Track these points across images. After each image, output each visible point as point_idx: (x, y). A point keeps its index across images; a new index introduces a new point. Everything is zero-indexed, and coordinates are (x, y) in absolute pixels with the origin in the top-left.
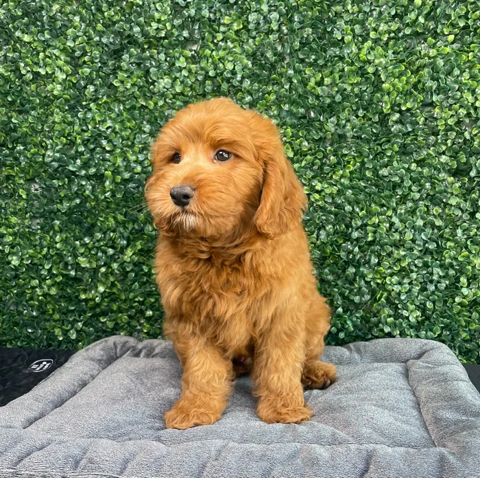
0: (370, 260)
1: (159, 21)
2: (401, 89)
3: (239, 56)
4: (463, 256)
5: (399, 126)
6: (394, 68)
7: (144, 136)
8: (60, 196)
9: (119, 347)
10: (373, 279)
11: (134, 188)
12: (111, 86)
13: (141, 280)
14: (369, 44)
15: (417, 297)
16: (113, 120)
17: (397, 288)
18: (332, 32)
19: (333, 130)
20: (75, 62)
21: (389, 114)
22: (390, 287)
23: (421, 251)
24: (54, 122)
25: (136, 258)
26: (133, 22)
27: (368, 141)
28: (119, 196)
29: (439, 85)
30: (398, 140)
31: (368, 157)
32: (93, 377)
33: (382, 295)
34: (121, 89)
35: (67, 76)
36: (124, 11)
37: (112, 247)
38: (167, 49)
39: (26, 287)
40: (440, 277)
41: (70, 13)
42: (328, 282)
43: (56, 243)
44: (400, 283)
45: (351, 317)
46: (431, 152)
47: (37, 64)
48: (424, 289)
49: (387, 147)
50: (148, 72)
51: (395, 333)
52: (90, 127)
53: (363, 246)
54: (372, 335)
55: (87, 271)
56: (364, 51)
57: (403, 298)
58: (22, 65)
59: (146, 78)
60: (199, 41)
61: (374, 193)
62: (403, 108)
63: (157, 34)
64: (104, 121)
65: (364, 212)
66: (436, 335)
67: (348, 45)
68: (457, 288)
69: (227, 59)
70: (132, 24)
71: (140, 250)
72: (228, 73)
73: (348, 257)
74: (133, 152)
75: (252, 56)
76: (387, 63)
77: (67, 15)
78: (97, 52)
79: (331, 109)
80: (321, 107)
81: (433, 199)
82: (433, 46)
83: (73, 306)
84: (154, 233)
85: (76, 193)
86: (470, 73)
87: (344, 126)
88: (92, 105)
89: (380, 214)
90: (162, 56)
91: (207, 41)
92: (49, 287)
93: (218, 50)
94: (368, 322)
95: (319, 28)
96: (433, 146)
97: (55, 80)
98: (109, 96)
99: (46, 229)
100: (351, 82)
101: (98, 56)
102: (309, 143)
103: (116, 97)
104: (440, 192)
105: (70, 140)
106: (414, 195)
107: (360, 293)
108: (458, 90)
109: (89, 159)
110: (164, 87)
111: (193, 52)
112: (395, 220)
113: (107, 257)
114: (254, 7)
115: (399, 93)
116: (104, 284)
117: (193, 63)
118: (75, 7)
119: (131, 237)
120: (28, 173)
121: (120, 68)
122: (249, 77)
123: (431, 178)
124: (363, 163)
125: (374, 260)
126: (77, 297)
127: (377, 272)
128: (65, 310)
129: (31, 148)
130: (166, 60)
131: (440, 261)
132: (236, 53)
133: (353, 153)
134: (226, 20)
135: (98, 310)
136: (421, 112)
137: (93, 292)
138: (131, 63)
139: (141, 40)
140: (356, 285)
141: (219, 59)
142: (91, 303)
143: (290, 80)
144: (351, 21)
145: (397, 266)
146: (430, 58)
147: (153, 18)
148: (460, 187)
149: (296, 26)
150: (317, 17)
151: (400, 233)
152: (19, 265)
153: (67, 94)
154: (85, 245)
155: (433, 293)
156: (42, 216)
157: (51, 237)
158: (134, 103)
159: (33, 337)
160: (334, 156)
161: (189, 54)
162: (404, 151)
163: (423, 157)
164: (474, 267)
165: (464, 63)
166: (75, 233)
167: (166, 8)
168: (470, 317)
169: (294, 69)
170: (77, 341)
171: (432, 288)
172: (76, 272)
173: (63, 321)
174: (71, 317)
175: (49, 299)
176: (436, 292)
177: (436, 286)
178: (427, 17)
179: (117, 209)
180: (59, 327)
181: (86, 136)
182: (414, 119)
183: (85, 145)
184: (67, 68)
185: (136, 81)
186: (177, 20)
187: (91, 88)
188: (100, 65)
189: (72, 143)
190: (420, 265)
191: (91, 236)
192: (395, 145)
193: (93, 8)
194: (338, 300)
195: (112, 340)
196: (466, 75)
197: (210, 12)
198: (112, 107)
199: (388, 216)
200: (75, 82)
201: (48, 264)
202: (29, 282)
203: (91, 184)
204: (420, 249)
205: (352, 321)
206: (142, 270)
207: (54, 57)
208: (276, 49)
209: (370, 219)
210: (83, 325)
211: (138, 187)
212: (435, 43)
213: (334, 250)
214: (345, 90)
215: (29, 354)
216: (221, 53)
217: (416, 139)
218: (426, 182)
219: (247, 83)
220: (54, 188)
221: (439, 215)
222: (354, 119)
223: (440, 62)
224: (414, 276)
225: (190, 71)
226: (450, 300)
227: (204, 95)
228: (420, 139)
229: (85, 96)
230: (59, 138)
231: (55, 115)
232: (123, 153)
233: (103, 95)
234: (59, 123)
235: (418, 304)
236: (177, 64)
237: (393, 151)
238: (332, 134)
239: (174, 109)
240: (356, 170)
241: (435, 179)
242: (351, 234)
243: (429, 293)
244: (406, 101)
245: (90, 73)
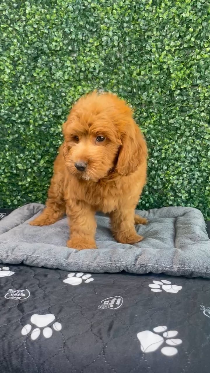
0: (163, 167)
1: (56, 41)
2: (181, 77)
3: (98, 60)
5: (180, 97)
6: (178, 66)
7: (49, 102)
8: (8, 133)
9: (36, 208)
10: (164, 177)
11: (44, 129)
12: (32, 76)
13: (48, 176)
14: (165, 52)
15: (186, 186)
16: (34, 94)
17: (176, 182)
18: (145, 47)
19: (145, 99)
20: (15, 64)
21: (175, 91)
22: (172, 181)
23: (189, 163)
24: (5, 95)
25: (45, 165)
26: (43, 42)
27: (164, 105)
28: (37, 133)
29: (201, 75)
30: (179, 104)
31: (163, 113)
32: (21, 223)
33: (168, 185)
34: (38, 78)
35: (11, 71)
36: (39, 36)
37: (34, 159)
38: (61, 56)
40: (198, 176)
41: (12, 38)
43: (7, 156)
44: (178, 180)
45: (153, 196)
46: (196, 111)
48: (190, 183)
49: (173, 108)
50: (51, 69)
51: (174, 205)
52: (22, 97)
53: (159, 160)
54: (163, 205)
55: (22, 171)
56: (162, 56)
57: (178, 186)
59: (50, 72)
60: (77, 52)
61: (166, 132)
62: (182, 87)
63: (56, 48)
64: (29, 94)
65: (161, 142)
66: (196, 206)
67: (154, 54)
68: (207, 182)
69: (91, 62)
70: (43, 43)
71: (48, 161)
72: (91, 69)
73: (152, 165)
74: (43, 110)
75: (104, 59)
76: (174, 63)
77: (10, 39)
78: (26, 58)
79: (144, 88)
80: (139, 87)
81: (197, 136)
82: (199, 54)
83: (15, 188)
84: (54, 152)
85: (16, 131)
87: (151, 97)
88: (23, 86)
89: (168, 143)
90: (58, 60)
91: (81, 52)
92: (4, 178)
93: (87, 56)
94: (161, 199)
95: (139, 44)
96: (198, 107)
97: (5, 73)
98: (31, 81)
99: (2, 150)
100: (155, 73)
101: (26, 60)
102: (133, 106)
103: (35, 82)
104: (200, 132)
105: (13, 104)
106: (187, 134)
107: (158, 184)
109: (22, 114)
110: (59, 77)
111: (74, 58)
112: (176, 147)
113: (31, 164)
114: (105, 34)
115: (180, 79)
116: (30, 177)
117: (74, 64)
118: (14, 34)
119: (43, 154)
121: (37, 66)
122: (103, 71)
123: (196, 125)
124: (161, 117)
125: (165, 168)
126: (17, 184)
127: (166, 173)
128: (11, 190)
130: (60, 62)
131: (199, 168)
132: (96, 58)
133: (156, 111)
134: (91, 40)
135: (27, 190)
136: (191, 90)
137: (25, 181)
138: (43, 64)
139: (48, 51)
140: (156, 180)
141: (87, 62)
142: (24, 187)
143: (123, 72)
144: (156, 40)
145: (176, 171)
146: (197, 60)
147: (53, 40)
149: (127, 43)
150: (138, 38)
151: (179, 153)
153: (11, 80)
154: (20, 158)
157: (4, 154)
158: (44, 85)
160: (146, 113)
161: (72, 59)
162: (182, 110)
163: (191, 114)
166: (16, 152)
167: (60, 35)
169: (125, 67)
170: (18, 205)
171: (194, 182)
172: (17, 171)
173: (11, 195)
174: (15, 193)
175: (4, 184)
176: (196, 184)
177: (196, 181)
178: (196, 38)
179: (36, 140)
180: (9, 199)
181: (21, 102)
182: (188, 93)
183: (20, 107)
184: (11, 67)
185: (45, 73)
186: (66, 41)
187: (23, 77)
188: (27, 65)
189: (14, 106)
190: (188, 170)
191: (24, 153)
192: (177, 107)
193: (23, 35)
194: (146, 187)
195: (32, 205)
197: (83, 36)
198: (33, 87)
199: (173, 145)
200: (14, 74)
201: (3, 167)
203: (23, 127)
204: (188, 162)
205: (153, 198)
206: (48, 171)
207: (4, 61)
208: (116, 56)
209: (164, 146)
210: (21, 197)
211: (46, 129)
212: (200, 52)
214: (152, 78)
216: (88, 58)
217: (188, 104)
218: (193, 127)
219: (102, 74)
220: (6, 129)
221: (199, 144)
222: (156, 93)
223: (202, 62)
224: (185, 175)
225: (72, 68)
226: (203, 188)
227: (80, 80)
228: (190, 104)
229: (20, 81)
230: (7, 103)
231: (5, 91)
232: (39, 111)
233: (29, 81)
234: (7, 95)
235: (187, 190)
236: (66, 64)
237: (176, 110)
238: (145, 101)
239: (64, 88)
240: (157, 120)
241: (198, 125)
242: (153, 154)
243: (193, 184)
244: (183, 84)
245: (22, 69)
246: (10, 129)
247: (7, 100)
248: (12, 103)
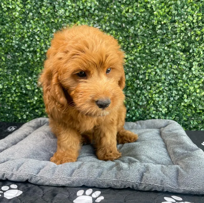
0: (146, 87)
2: (162, 14)
3: (93, 0)
4: (186, 86)
5: (161, 31)
6: (159, 5)
7: (53, 34)
8: (19, 60)
9: (42, 122)
10: (148, 95)
12: (39, 13)
15: (166, 103)
16: (40, 27)
17: (157, 99)
19: (132, 32)
20: (24, 3)
21: (156, 25)
22: (154, 99)
23: (168, 84)
24: (16, 28)
27: (147, 37)
28: (43, 60)
29: (178, 13)
30: (160, 37)
31: (147, 44)
32: (30, 133)
33: (151, 102)
34: (43, 14)
35: (21, 9)
39: (5, 97)
40: (176, 94)
42: (129, 97)
43: (17, 79)
44: (159, 97)
45: (138, 111)
46: (173, 42)
47: (8, 4)
48: (169, 100)
49: (155, 39)
50: (54, 7)
51: (156, 117)
52: (31, 30)
53: (144, 82)
54: (147, 118)
55: (30, 91)
57: (160, 103)
58: (2, 4)
59: (54, 9)
61: (149, 59)
62: (163, 23)
64: (36, 28)
65: (145, 67)
66: (173, 119)
68: (182, 99)
69: (88, 1)
72: (88, 7)
73: (137, 86)
74: (48, 41)
76: (156, 3)
79: (131, 23)
80: (128, 22)
81: (174, 62)
83: (24, 105)
85: (25, 58)
86: (191, 7)
87: (137, 31)
88: (31, 21)
89: (151, 68)
92: (15, 97)
94: (145, 113)
96: (175, 39)
97: (16, 10)
98: (38, 18)
99: (13, 73)
100: (140, 11)
102: (122, 38)
103: (41, 18)
104: (177, 59)
106: (166, 60)
107: (142, 101)
108: (186, 15)
109: (30, 44)
110: (61, 14)
112: (158, 71)
115: (161, 16)
116: (37, 96)
117: (74, 3)
120: (5, 50)
121: (43, 5)
122: (97, 9)
123: (173, 53)
124: (145, 47)
125: (149, 87)
126: (26, 101)
127: (149, 92)
128: (21, 107)
129: (6, 40)
130: (62, 2)
131: (176, 88)
133: (141, 42)
135: (35, 107)
136: (170, 24)
137: (33, 99)
138: (48, 3)
140: (141, 98)
141: (85, 1)
142: (32, 104)
143: (114, 10)
145: (158, 90)
146: (174, 1)
148: (185, 57)
151: (160, 76)
152: (3, 88)
153: (21, 16)
154: (29, 80)
155: (172, 101)
156: (12, 68)
157: (15, 77)
158: (49, 20)
159: (8, 117)
160: (133, 43)
163: (170, 44)
164: (190, 90)
165: (189, 3)
166: (25, 75)
168: (187, 111)
169: (116, 6)
170: (26, 119)
171: (172, 99)
172: (26, 91)
173: (21, 111)
174: (24, 110)
175: (15, 102)
176: (174, 101)
177: (174, 98)
179: (42, 65)
180: (19, 114)
181: (29, 34)
182: (167, 27)
183: (29, 38)
184: (21, 5)
185: (50, 11)
187: (31, 14)
188: (34, 4)
189: (23, 37)
190: (167, 90)
191: (32, 76)
192: (159, 39)
194: (133, 104)
195: (39, 119)
196: (190, 8)
198: (40, 22)
199: (155, 69)
200: (24, 11)
201: (14, 88)
202: (7, 95)
203: (31, 55)
204: (168, 83)
205: (138, 113)
207: (16, 1)
209: (147, 70)
210: (29, 113)
213: (132, 83)
214: (138, 15)
215: (7, 124)
217: (167, 36)
218: (171, 55)
219: (96, 11)
220: (16, 56)
221: (176, 69)
222: (141, 28)
223: (179, 3)
224: (165, 94)
225: (72, 7)
226: (179, 104)
227: (78, 17)
228: (169, 36)
229: (29, 17)
230: (18, 35)
231: (16, 25)
232: (44, 42)
233: (36, 17)
234: (18, 29)
235: (166, 106)
236: (67, 3)
237: (158, 41)
238: (132, 34)
239: (65, 23)
240: (142, 49)
241: (175, 53)
242: (139, 76)
243: (171, 101)
244: (164, 20)
245: (31, 7)
246: (20, 56)
247: (18, 32)
248: (22, 35)
